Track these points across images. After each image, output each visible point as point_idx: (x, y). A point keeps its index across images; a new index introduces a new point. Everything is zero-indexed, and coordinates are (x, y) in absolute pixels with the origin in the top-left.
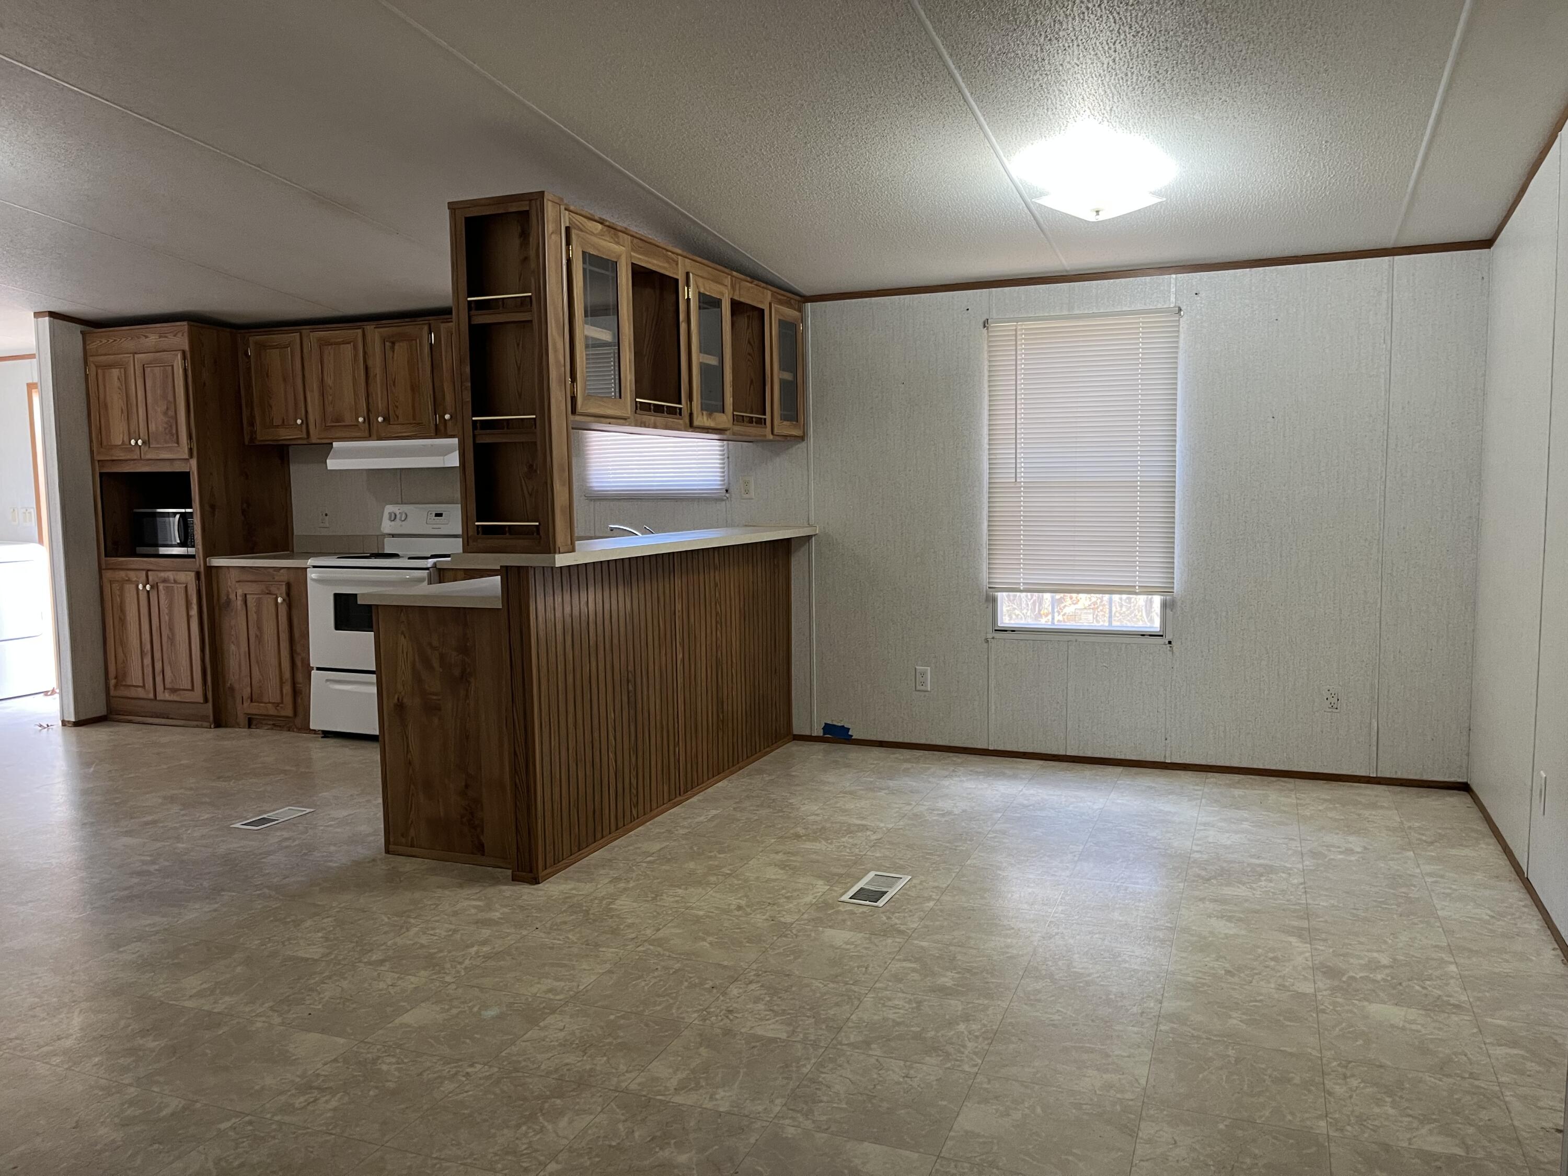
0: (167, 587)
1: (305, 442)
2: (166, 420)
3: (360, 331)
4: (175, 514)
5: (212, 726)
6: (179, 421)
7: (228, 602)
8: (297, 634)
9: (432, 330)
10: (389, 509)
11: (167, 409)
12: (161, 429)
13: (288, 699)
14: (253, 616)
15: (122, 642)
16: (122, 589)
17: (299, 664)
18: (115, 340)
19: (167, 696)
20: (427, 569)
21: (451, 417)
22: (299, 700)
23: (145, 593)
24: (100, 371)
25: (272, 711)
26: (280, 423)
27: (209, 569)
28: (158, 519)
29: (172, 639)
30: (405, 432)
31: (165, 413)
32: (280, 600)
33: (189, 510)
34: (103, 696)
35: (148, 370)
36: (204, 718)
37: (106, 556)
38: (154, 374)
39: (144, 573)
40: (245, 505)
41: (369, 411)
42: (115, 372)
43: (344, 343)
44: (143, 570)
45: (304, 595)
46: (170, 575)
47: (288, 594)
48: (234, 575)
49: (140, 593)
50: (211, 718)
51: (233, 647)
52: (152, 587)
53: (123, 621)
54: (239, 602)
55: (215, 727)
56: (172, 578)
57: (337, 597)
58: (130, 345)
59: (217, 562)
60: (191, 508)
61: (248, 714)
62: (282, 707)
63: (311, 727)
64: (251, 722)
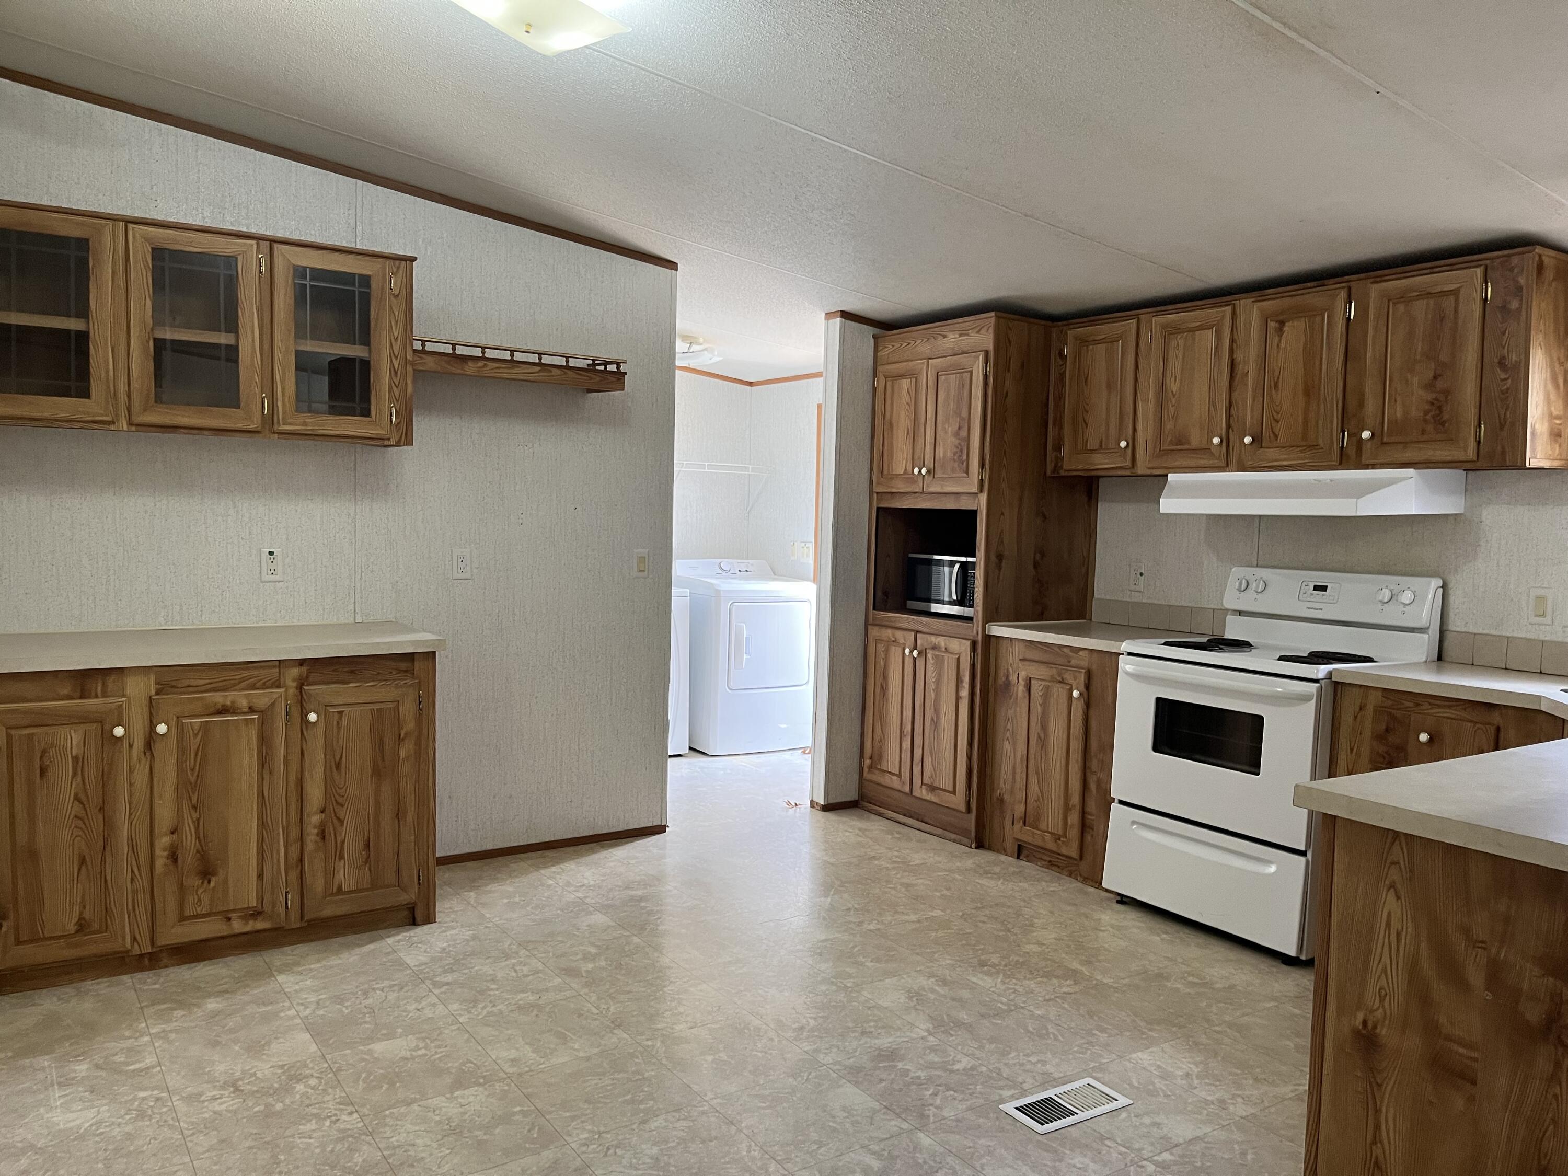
0: (937, 656)
1: (1128, 473)
2: (957, 442)
3: (1228, 309)
4: (952, 564)
5: (973, 846)
6: (971, 446)
7: (1008, 684)
8: (1094, 744)
9: (1352, 296)
10: (1238, 573)
11: (959, 428)
12: (949, 454)
13: (1074, 833)
14: (1037, 710)
15: (881, 717)
16: (887, 651)
17: (1093, 786)
18: (909, 344)
19: (924, 794)
20: (1316, 681)
21: (1373, 434)
22: (1088, 838)
23: (912, 661)
24: (889, 384)
25: (1051, 846)
26: (1097, 447)
27: (988, 638)
28: (934, 568)
29: (936, 723)
30: (1285, 460)
31: (956, 435)
32: (1075, 694)
33: (970, 559)
34: (856, 776)
35: (942, 379)
36: (963, 832)
37: (874, 609)
38: (950, 382)
39: (913, 634)
40: (1038, 556)
41: (1229, 426)
42: (905, 384)
43: (1201, 328)
44: (912, 630)
45: (1110, 691)
46: (942, 641)
47: (1087, 687)
48: (1018, 651)
49: (907, 659)
50: (973, 834)
51: (1007, 746)
52: (920, 653)
53: (884, 690)
54: (1021, 689)
55: (976, 848)
56: (943, 644)
57: (1161, 703)
58: (924, 348)
59: (998, 630)
60: (974, 556)
61: (1018, 840)
62: (1063, 842)
63: (1104, 885)
64: (1020, 851)
